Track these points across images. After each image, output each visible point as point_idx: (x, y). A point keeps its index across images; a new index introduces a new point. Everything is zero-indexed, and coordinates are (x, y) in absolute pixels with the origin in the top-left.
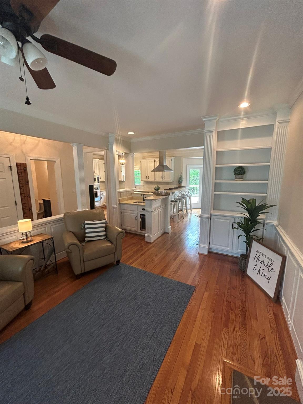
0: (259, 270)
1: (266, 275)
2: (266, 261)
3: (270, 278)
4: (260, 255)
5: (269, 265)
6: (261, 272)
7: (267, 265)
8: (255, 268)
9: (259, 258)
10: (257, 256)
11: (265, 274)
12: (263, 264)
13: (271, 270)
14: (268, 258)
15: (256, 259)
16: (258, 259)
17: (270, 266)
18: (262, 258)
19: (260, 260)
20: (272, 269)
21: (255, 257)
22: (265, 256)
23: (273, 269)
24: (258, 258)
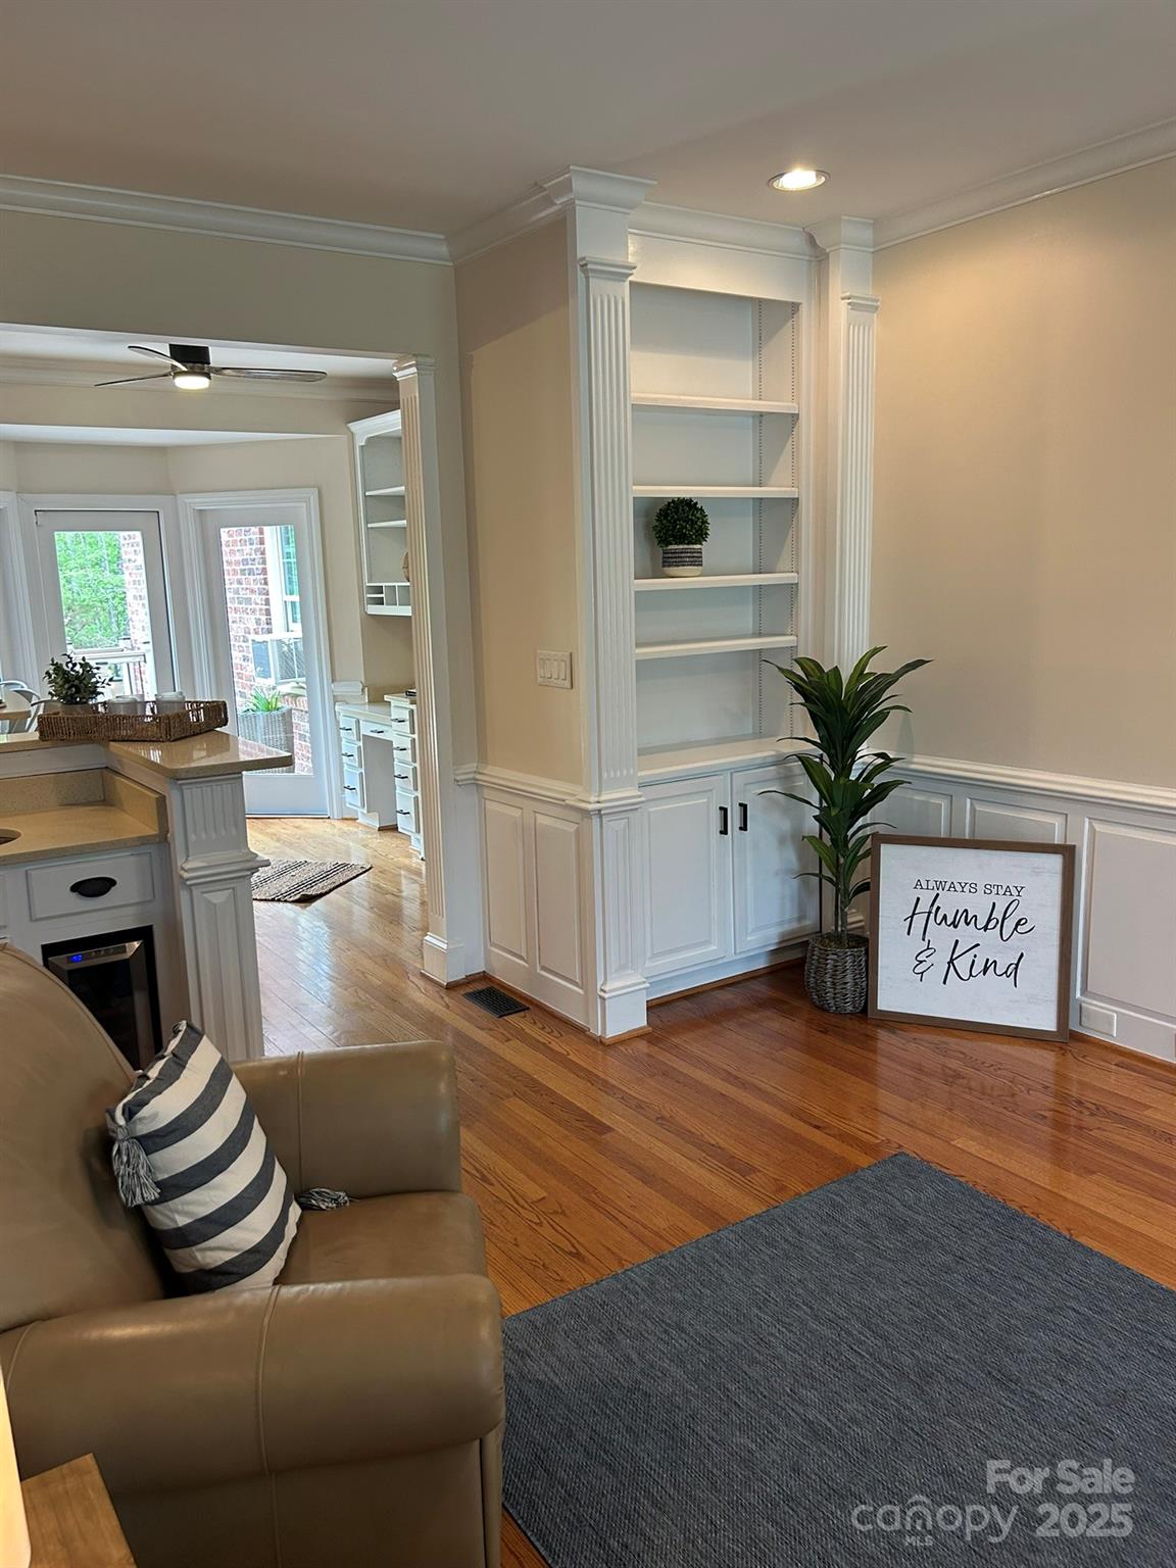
0: (951, 962)
1: (995, 962)
2: (979, 906)
3: (1017, 965)
4: (938, 895)
5: (998, 915)
6: (962, 965)
7: (989, 921)
8: (921, 962)
9: (938, 908)
10: (924, 907)
11: (988, 960)
12: (968, 924)
13: (1015, 929)
14: (989, 889)
15: (919, 921)
16: (932, 916)
17: (1004, 919)
18: (949, 904)
19: (945, 917)
20: (1018, 924)
21: (912, 917)
22: (966, 889)
23: (1023, 921)
24: (934, 910)
